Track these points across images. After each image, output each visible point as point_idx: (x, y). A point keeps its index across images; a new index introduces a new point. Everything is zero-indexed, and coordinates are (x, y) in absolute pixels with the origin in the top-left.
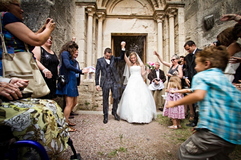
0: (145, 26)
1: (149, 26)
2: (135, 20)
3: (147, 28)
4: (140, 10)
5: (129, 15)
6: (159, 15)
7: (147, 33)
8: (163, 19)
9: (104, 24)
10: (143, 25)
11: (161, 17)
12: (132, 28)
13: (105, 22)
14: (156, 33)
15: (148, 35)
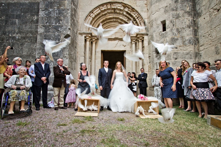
0: (124, 45)
1: (127, 45)
2: (117, 41)
3: (126, 47)
4: (121, 34)
5: (113, 38)
6: (133, 39)
7: (125, 50)
8: (136, 42)
9: (97, 44)
10: (123, 44)
11: (134, 40)
12: (115, 46)
13: (97, 42)
14: (131, 50)
15: (126, 51)
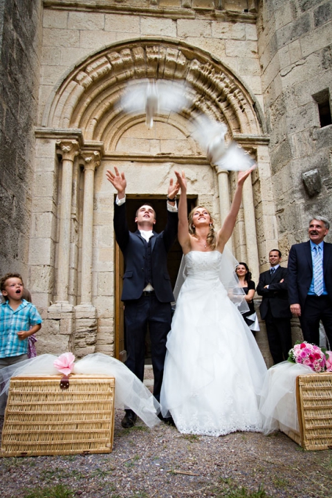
0: (192, 179)
1: (200, 178)
2: (169, 165)
3: (196, 184)
4: (180, 144)
5: (155, 155)
7: (195, 193)
9: (98, 175)
12: (162, 183)
13: (99, 169)
14: (216, 195)
15: (199, 198)
